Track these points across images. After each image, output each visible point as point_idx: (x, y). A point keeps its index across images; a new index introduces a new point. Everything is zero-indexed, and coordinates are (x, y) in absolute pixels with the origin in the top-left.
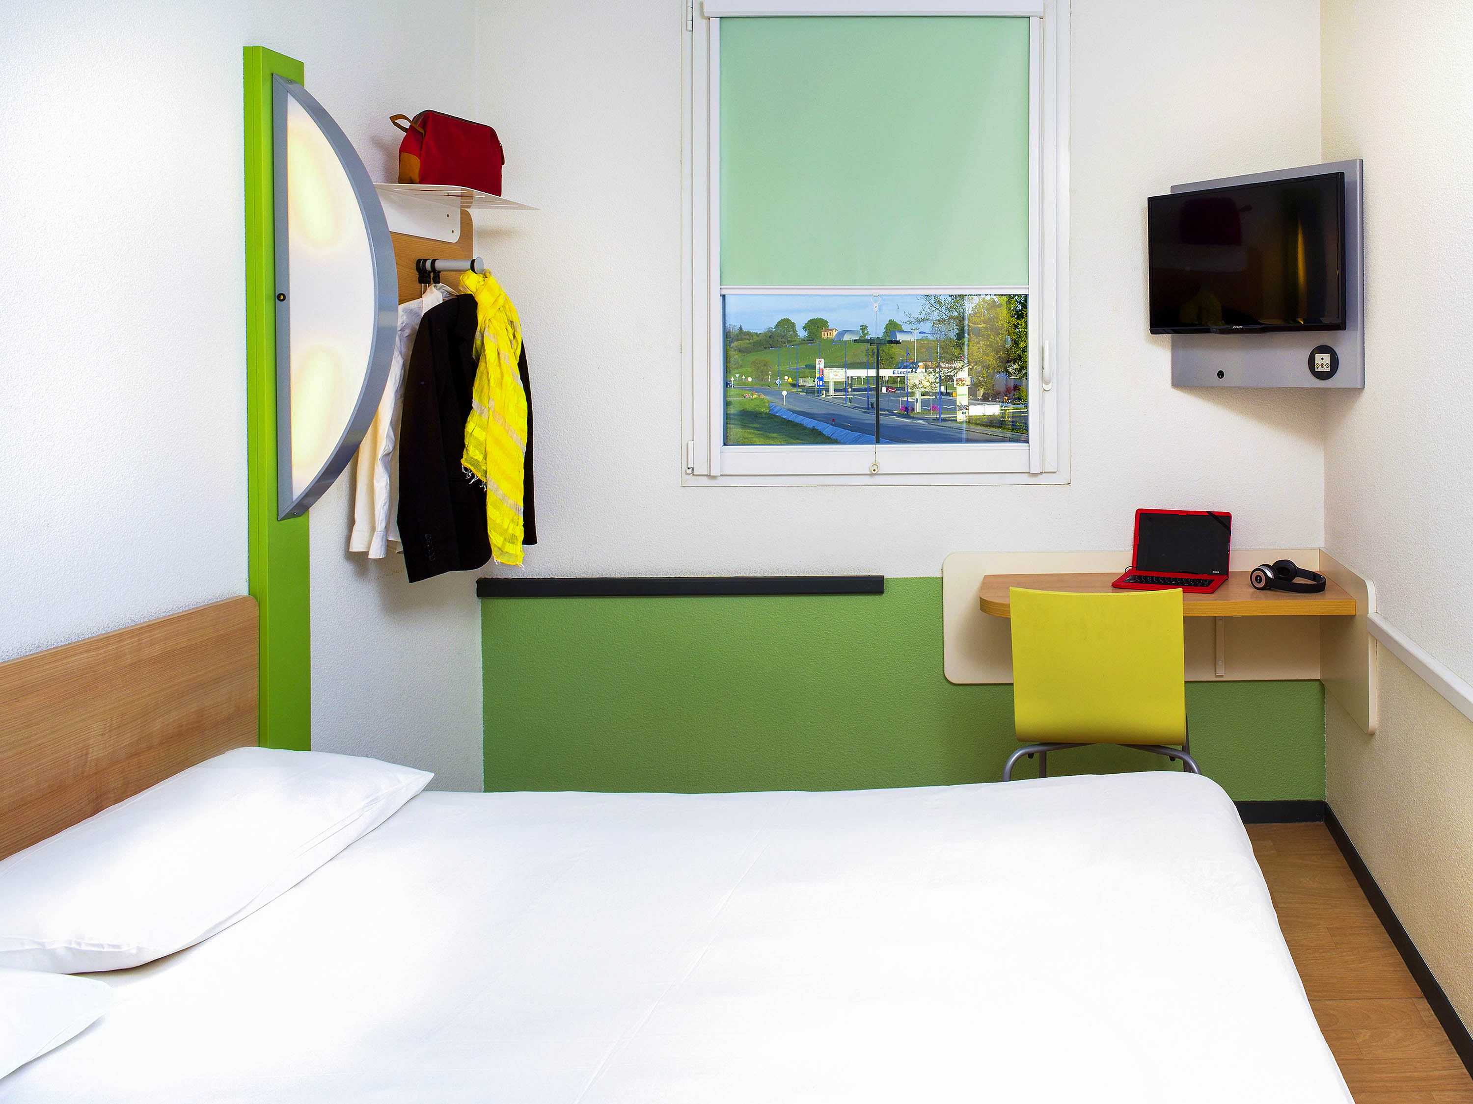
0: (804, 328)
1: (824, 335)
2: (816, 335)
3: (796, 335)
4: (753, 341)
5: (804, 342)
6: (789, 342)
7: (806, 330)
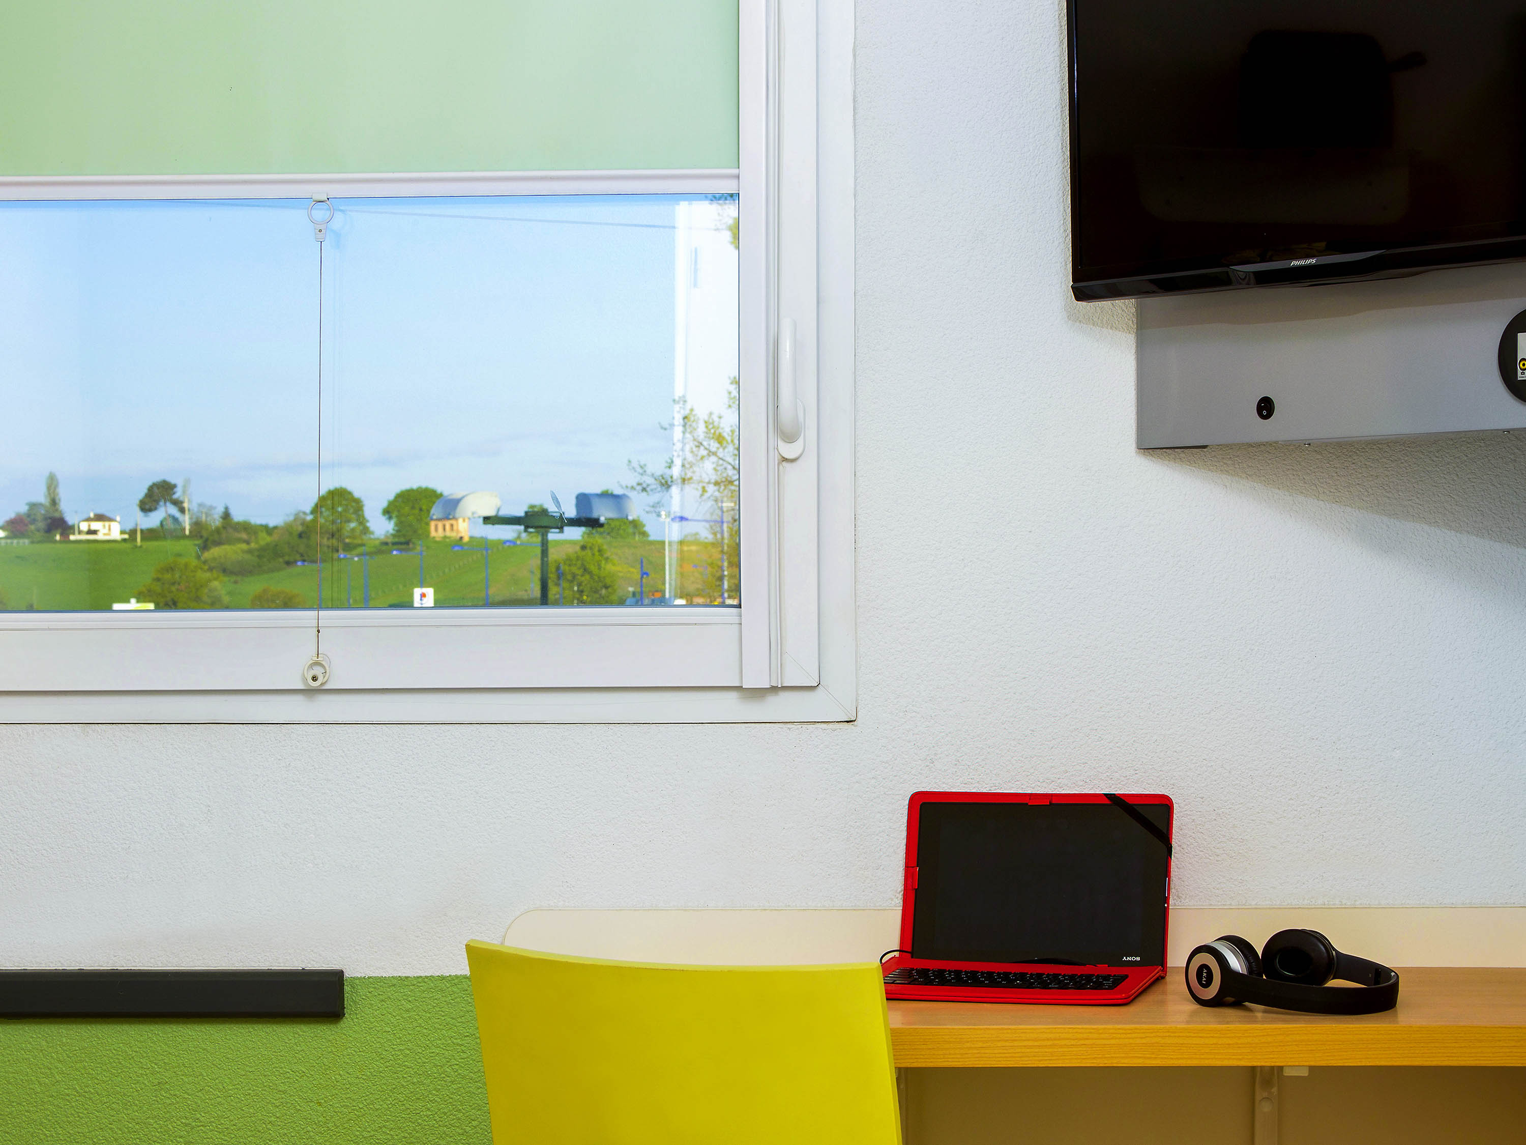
0: (387, 512)
1: (437, 531)
2: (415, 532)
3: (366, 530)
4: (256, 546)
5: (384, 548)
6: (348, 548)
7: (390, 518)
